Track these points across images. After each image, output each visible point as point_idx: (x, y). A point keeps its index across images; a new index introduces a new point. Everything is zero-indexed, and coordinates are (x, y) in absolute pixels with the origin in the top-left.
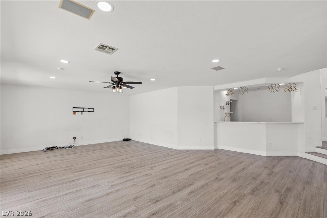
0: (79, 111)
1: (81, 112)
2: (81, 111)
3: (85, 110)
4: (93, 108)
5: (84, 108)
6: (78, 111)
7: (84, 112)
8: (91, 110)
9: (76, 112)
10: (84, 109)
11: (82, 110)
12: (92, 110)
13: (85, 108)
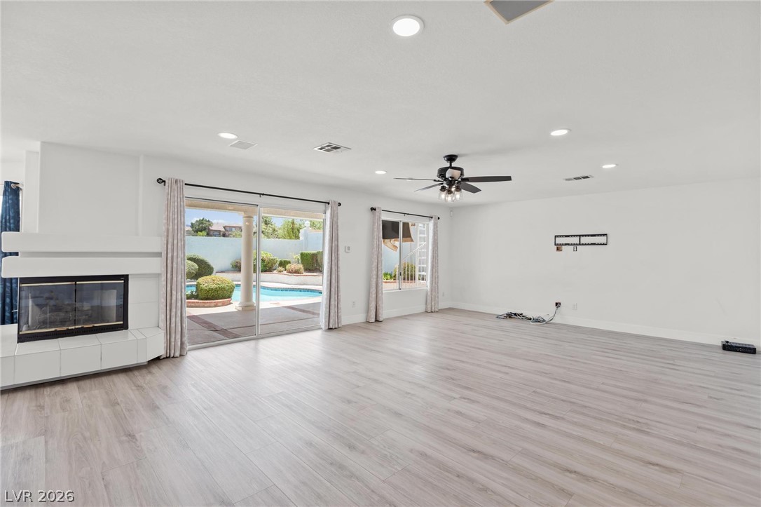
0: (568, 244)
1: (574, 245)
2: (573, 242)
3: (584, 240)
4: (604, 235)
5: (580, 236)
6: (566, 244)
7: (580, 244)
8: (599, 239)
9: (563, 246)
10: (582, 238)
11: (576, 240)
12: (603, 240)
13: (583, 236)
